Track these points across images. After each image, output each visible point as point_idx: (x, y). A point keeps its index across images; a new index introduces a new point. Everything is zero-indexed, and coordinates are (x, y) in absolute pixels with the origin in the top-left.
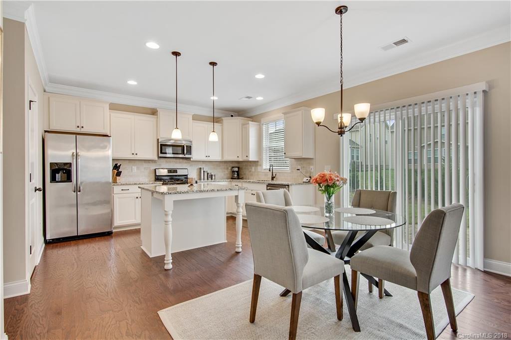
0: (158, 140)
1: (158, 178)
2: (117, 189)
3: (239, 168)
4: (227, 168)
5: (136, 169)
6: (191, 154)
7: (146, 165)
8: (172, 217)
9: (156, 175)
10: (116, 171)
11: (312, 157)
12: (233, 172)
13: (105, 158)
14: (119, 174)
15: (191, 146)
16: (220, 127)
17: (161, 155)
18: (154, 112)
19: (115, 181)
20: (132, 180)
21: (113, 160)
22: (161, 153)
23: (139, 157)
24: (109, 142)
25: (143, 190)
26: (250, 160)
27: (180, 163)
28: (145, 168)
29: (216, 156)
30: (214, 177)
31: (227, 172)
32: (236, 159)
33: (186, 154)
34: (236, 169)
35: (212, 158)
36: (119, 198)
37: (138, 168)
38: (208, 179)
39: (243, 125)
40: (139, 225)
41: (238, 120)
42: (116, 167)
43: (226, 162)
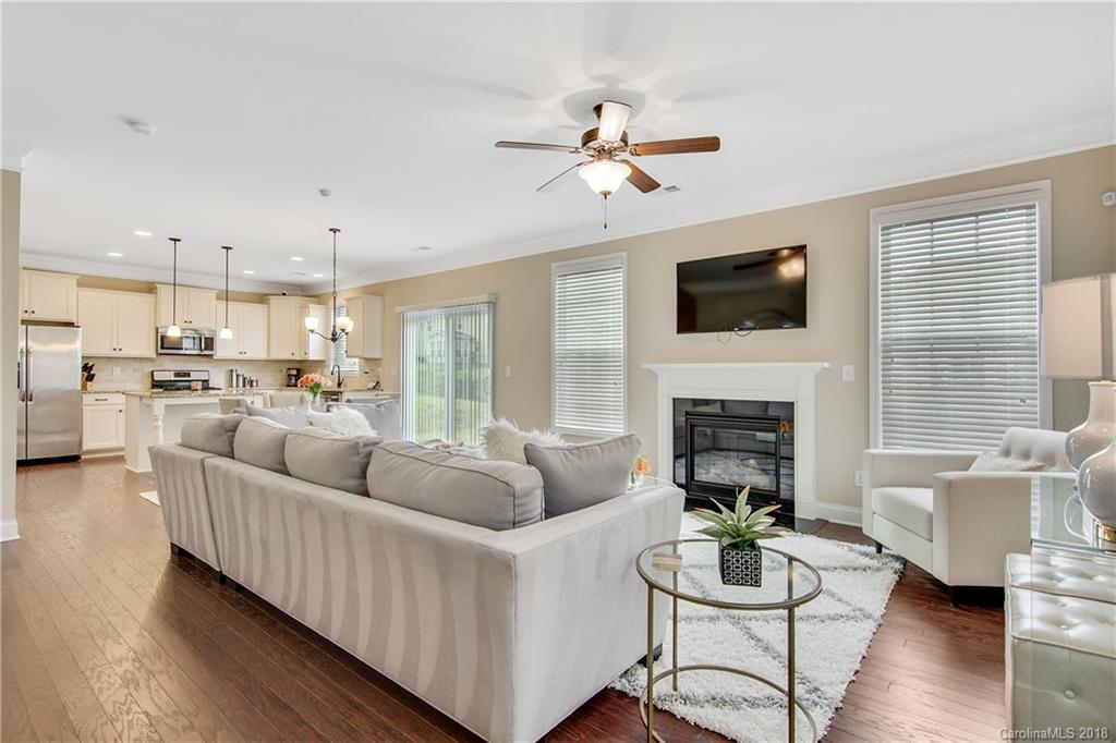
0: (157, 329)
1: (157, 385)
2: (87, 399)
3: (298, 370)
4: (281, 371)
5: (119, 371)
6: (212, 350)
7: (136, 365)
8: (163, 422)
9: (153, 380)
10: (86, 374)
11: (378, 357)
12: (289, 376)
13: (71, 354)
14: (90, 378)
15: (212, 339)
16: (266, 310)
17: (160, 351)
18: (150, 288)
19: (84, 387)
20: (113, 387)
21: (83, 357)
22: (162, 348)
23: (126, 353)
24: (76, 334)
25: (129, 398)
26: (311, 358)
27: (196, 362)
28: (134, 370)
29: (260, 353)
30: (255, 384)
31: (281, 377)
32: (288, 357)
33: (206, 349)
34: (295, 372)
35: (249, 356)
36: (92, 411)
37: (122, 370)
38: (244, 386)
39: (301, 307)
40: (122, 449)
41: (293, 302)
42: (86, 368)
43: (276, 361)
